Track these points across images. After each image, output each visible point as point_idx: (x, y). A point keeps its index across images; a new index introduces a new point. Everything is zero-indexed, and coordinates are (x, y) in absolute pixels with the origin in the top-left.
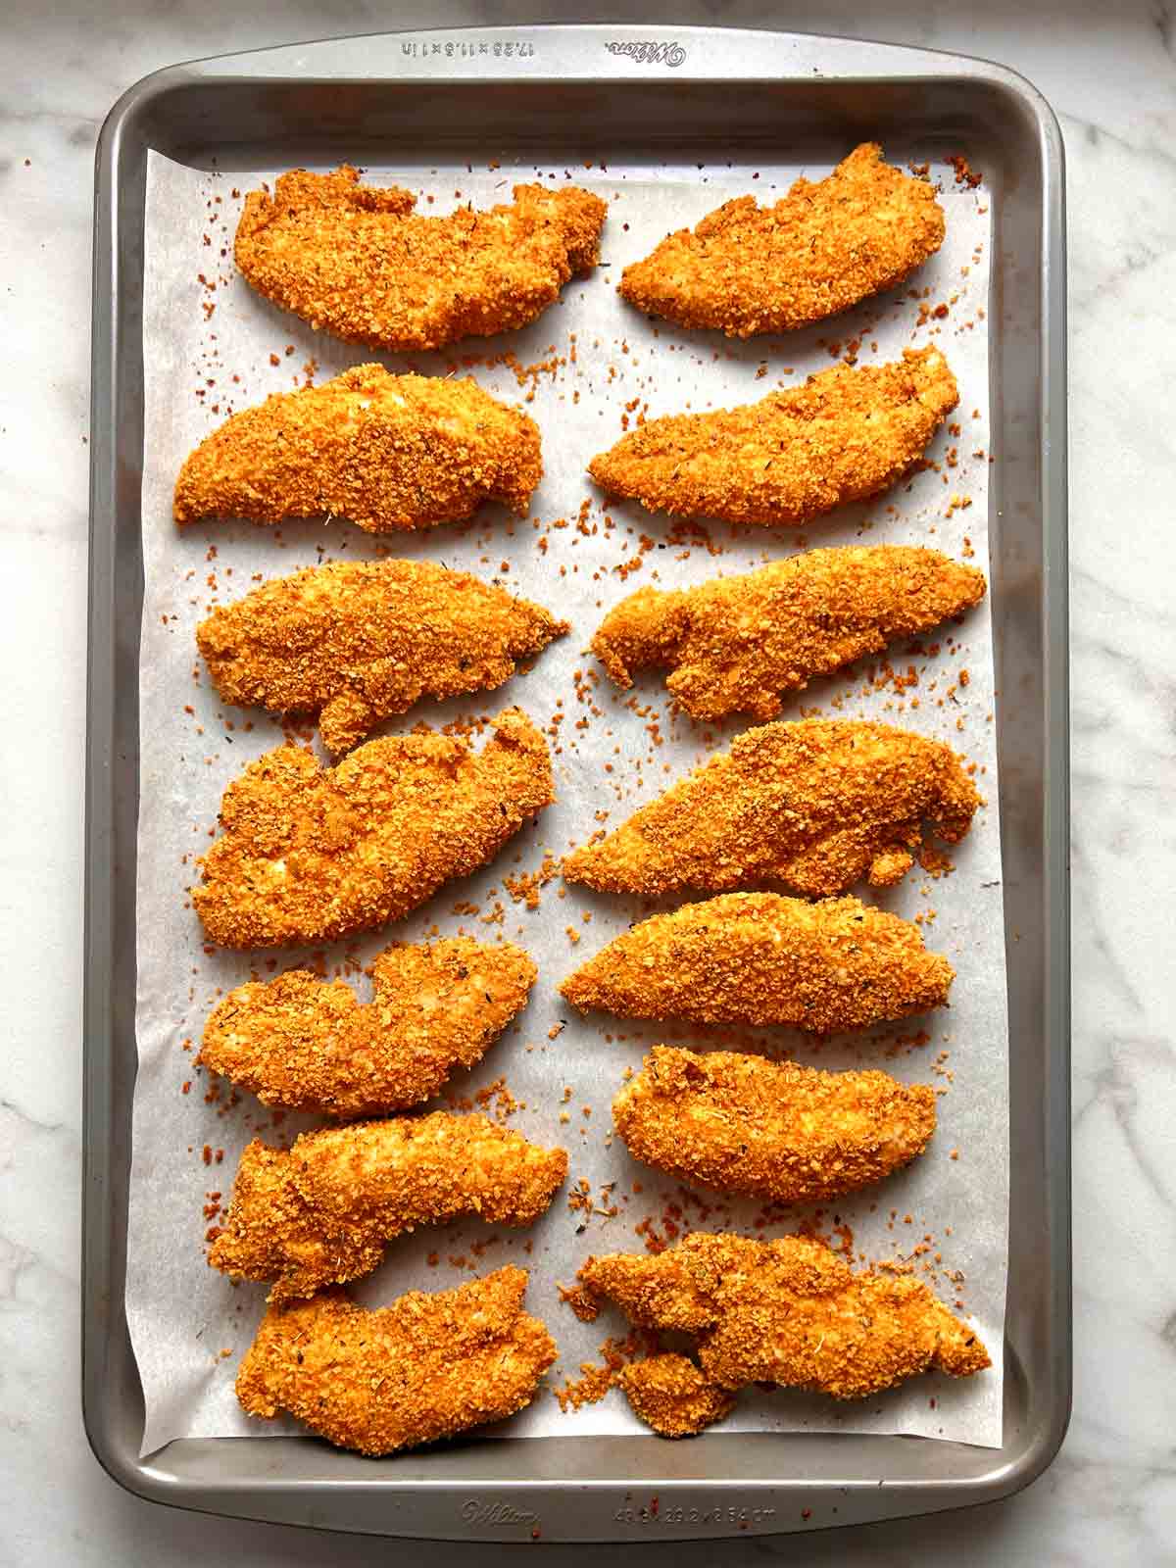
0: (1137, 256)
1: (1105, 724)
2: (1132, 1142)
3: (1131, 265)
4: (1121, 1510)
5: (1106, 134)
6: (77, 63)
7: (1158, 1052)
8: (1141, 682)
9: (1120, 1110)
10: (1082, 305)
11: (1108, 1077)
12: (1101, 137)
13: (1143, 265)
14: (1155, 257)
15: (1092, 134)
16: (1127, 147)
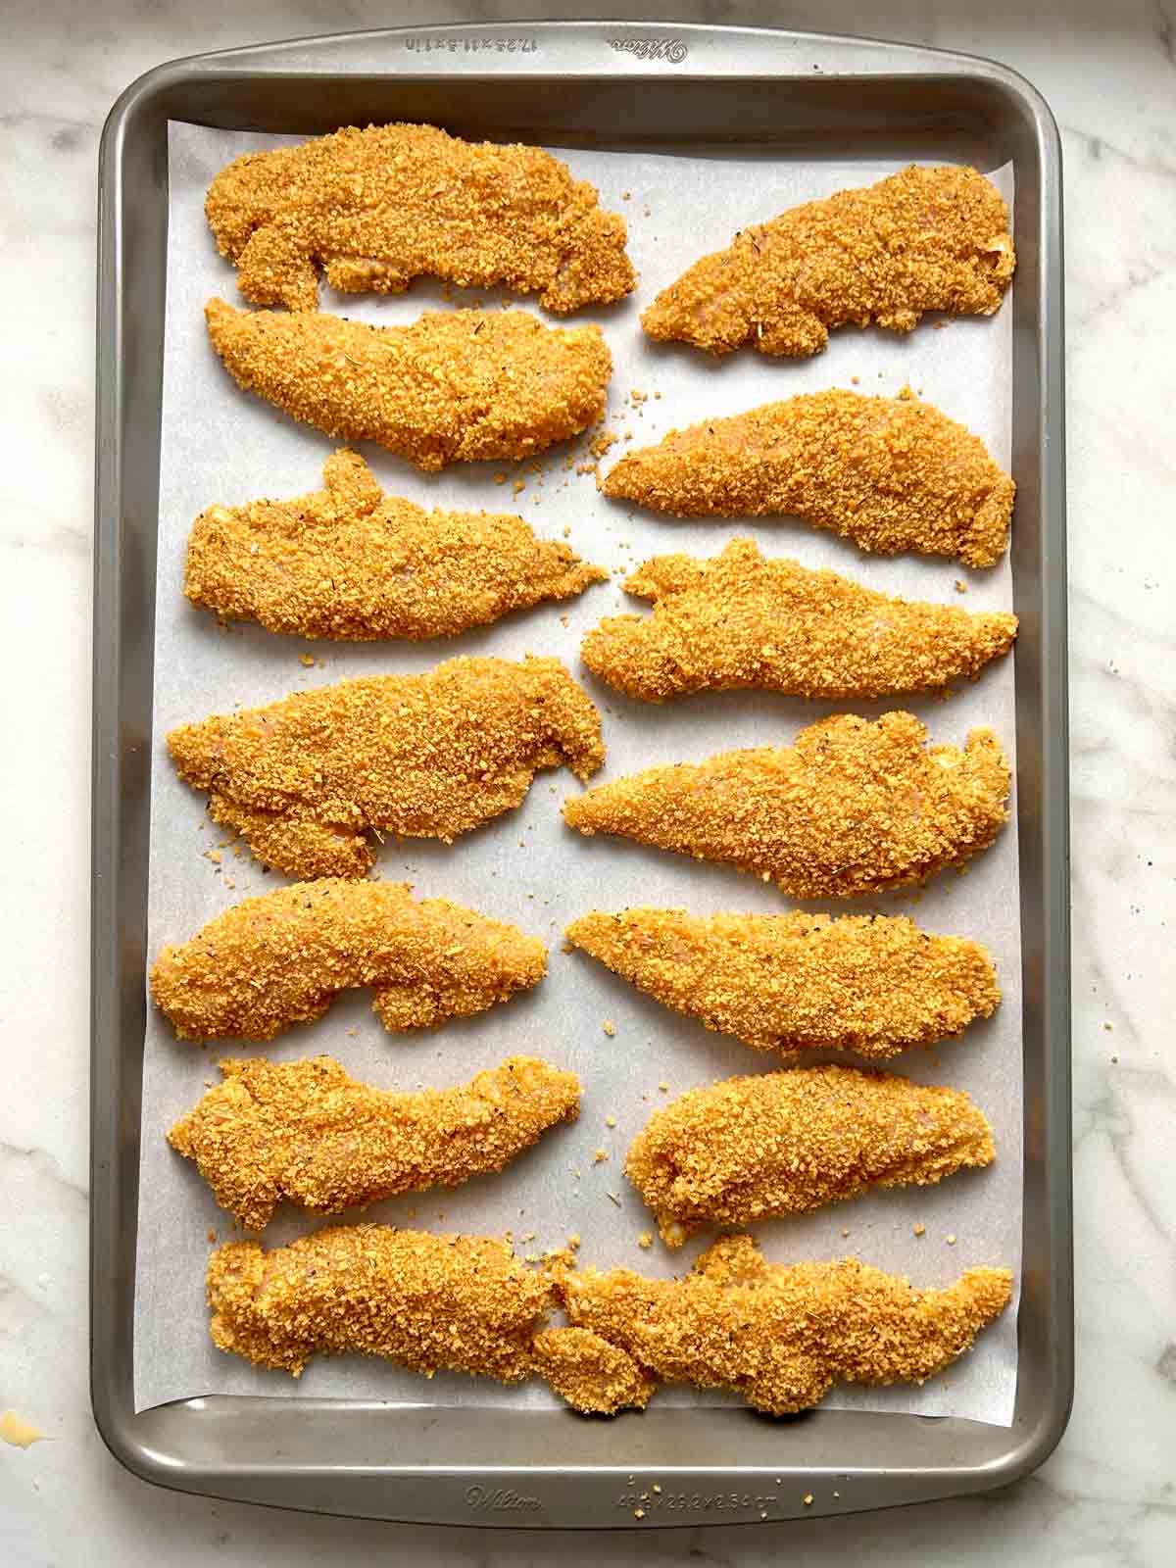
0: (1140, 274)
1: (1103, 747)
2: (1128, 1174)
3: (1134, 281)
4: (1115, 1545)
5: (1107, 146)
6: (62, 66)
7: (1156, 1081)
8: (1141, 706)
9: (1117, 1141)
10: (1083, 322)
11: (1105, 1107)
12: (1103, 151)
13: (1145, 281)
14: (1158, 273)
15: (1095, 147)
16: (1130, 161)
